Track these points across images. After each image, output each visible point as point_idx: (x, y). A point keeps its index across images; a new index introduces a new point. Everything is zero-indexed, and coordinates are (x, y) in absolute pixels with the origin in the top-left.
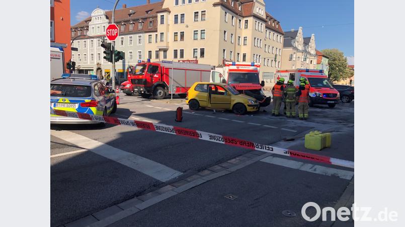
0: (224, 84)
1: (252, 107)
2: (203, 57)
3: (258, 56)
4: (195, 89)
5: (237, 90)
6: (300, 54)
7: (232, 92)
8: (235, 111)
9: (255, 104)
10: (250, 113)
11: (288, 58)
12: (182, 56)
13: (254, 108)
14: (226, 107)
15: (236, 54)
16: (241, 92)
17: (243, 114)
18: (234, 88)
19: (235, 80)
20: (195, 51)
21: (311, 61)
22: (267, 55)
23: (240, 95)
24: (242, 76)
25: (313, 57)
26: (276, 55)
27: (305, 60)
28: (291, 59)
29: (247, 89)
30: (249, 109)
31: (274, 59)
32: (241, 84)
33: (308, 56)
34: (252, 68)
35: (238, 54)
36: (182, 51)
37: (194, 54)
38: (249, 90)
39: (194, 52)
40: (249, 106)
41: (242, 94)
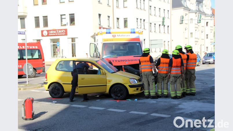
0: (97, 59)
1: (135, 89)
2: (74, 24)
3: (142, 21)
4: (56, 69)
5: (115, 66)
6: (193, 16)
7: (107, 69)
8: (112, 95)
9: (139, 83)
10: (133, 97)
11: (179, 21)
12: (46, 24)
13: (137, 89)
14: (100, 90)
15: (116, 20)
16: (119, 68)
17: (125, 99)
18: (110, 63)
19: (112, 53)
20: (63, 17)
21: (207, 23)
22: (153, 19)
23: (118, 73)
24: (122, 48)
25: (210, 18)
26: (164, 19)
27: (199, 21)
28: (182, 22)
29: (127, 63)
30: (131, 91)
31: (161, 23)
32: (120, 58)
33: (203, 17)
34: (134, 36)
35: (118, 19)
36: (45, 18)
37: (62, 21)
38: (130, 65)
39: (62, 19)
40: (131, 86)
41: (121, 71)
